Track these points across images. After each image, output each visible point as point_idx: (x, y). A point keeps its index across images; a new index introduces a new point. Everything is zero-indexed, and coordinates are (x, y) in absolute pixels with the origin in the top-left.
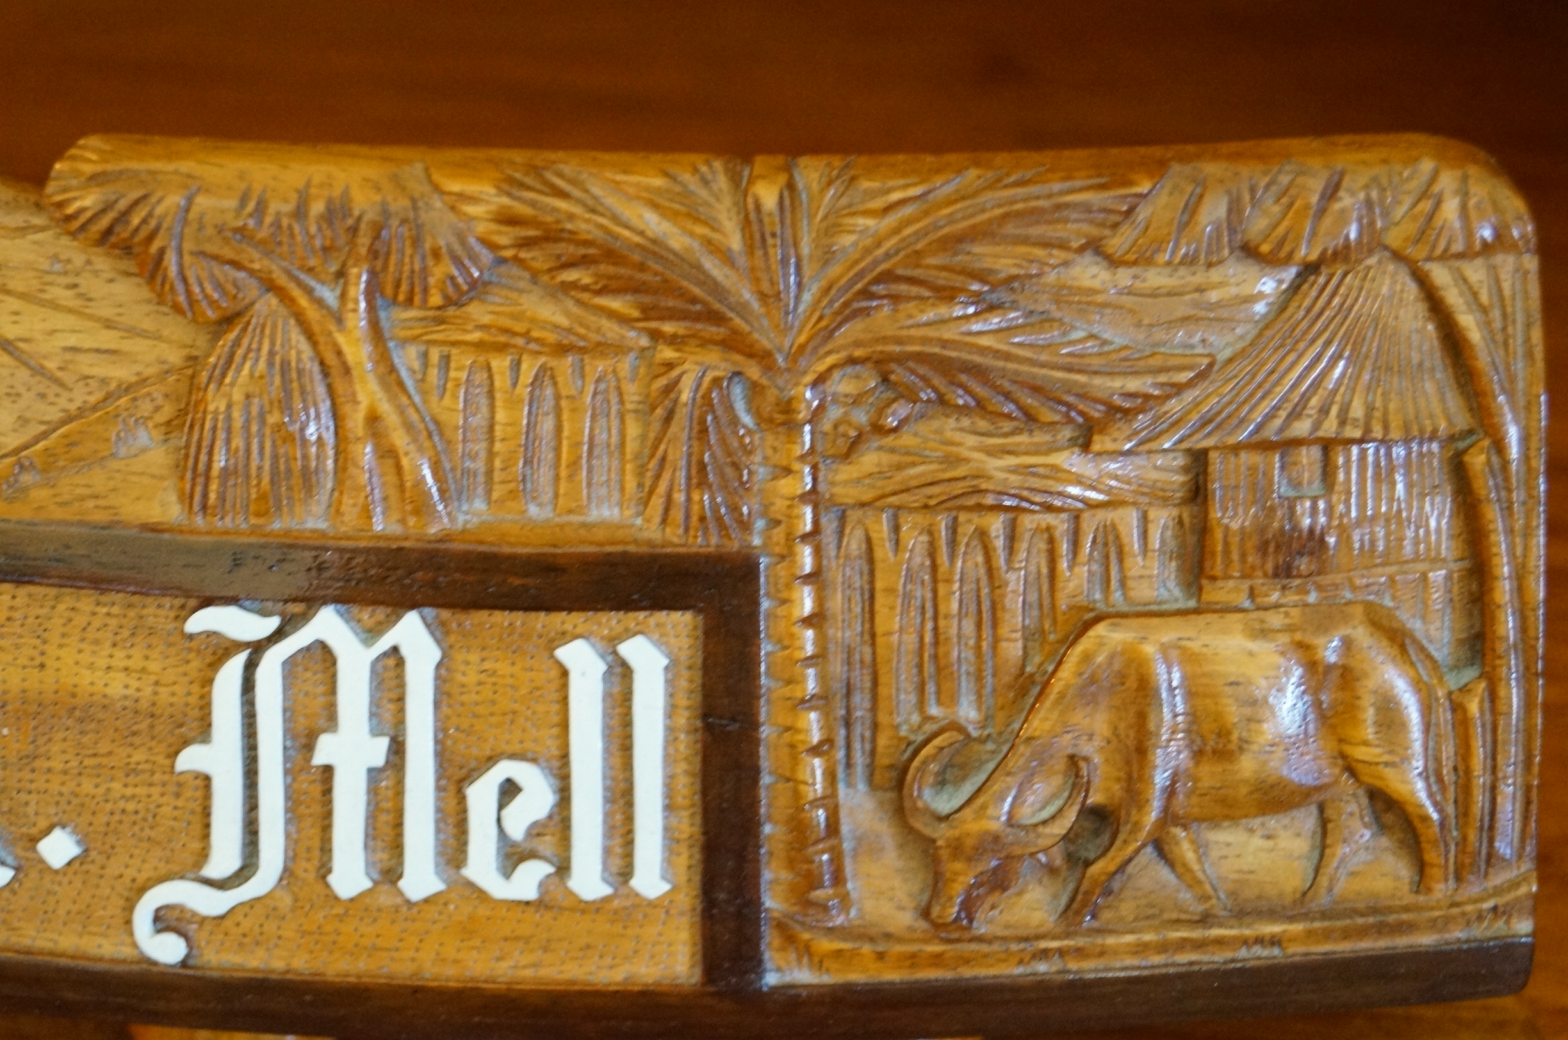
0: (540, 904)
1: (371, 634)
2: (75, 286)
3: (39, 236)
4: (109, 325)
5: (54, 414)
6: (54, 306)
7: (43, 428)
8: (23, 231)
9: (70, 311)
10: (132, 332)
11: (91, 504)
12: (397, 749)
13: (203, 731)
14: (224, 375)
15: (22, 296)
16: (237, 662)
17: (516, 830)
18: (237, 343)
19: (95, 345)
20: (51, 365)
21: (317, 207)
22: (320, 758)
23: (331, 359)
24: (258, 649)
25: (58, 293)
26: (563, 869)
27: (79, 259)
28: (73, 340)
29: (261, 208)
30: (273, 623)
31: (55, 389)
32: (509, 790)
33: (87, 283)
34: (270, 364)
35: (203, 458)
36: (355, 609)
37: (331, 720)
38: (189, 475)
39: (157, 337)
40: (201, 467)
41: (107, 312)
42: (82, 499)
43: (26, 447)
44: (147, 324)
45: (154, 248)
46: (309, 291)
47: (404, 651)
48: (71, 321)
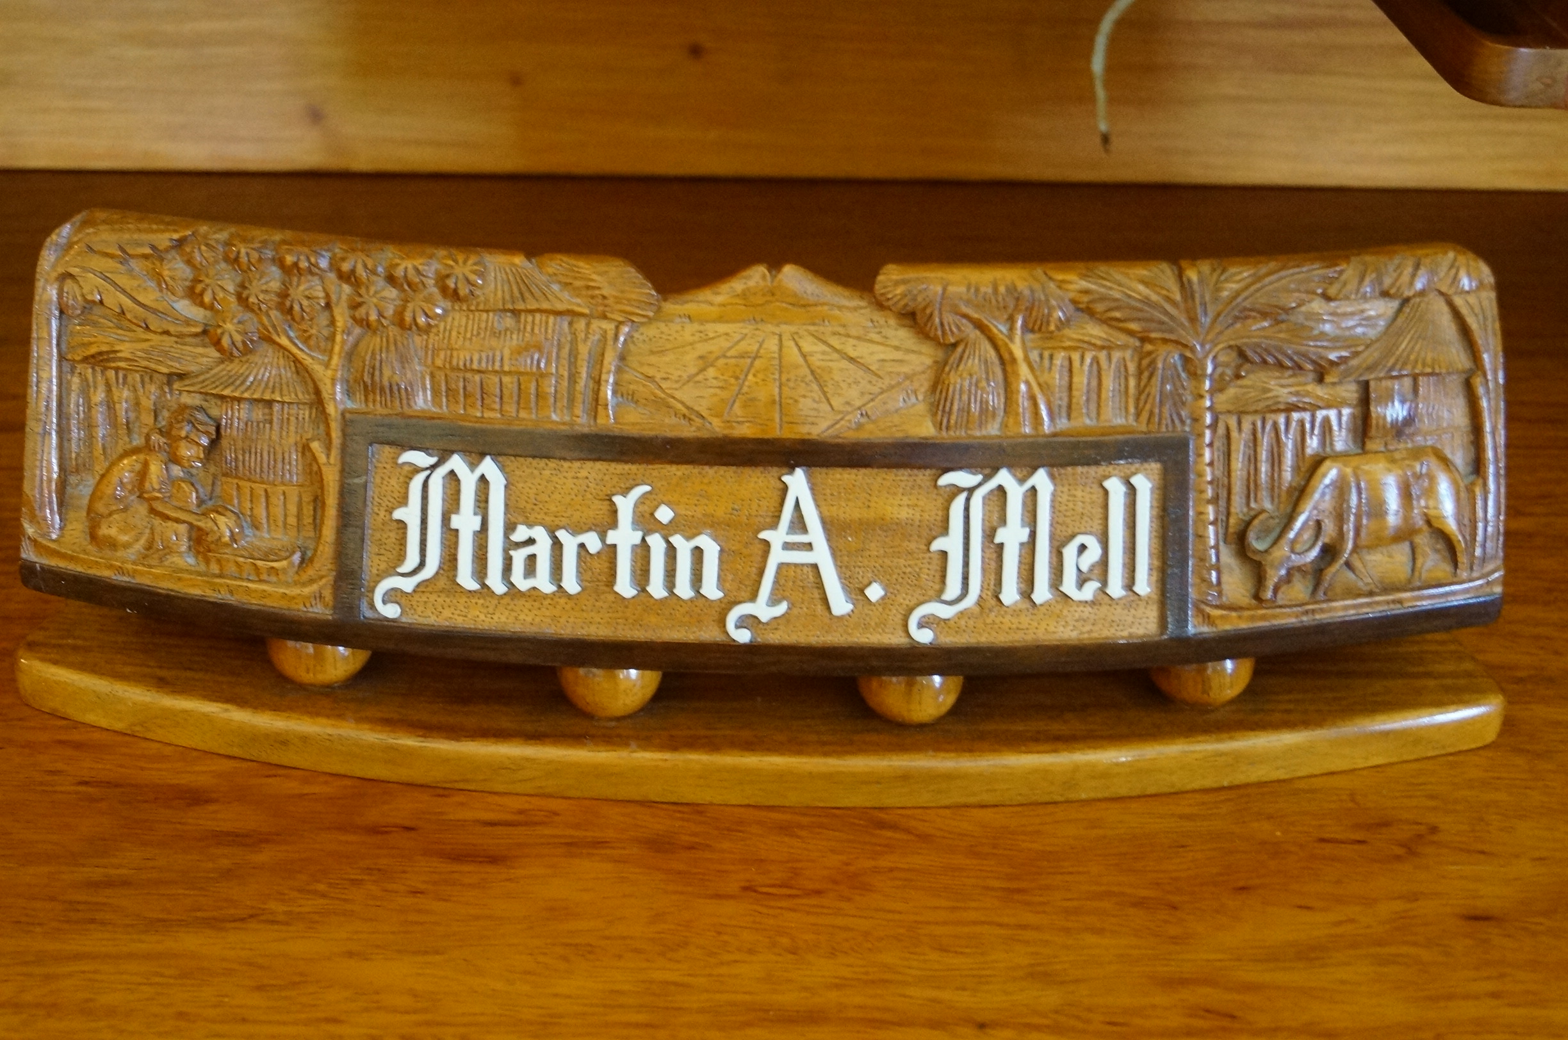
0: (1093, 603)
1: (1022, 481)
2: (881, 332)
3: (863, 311)
4: (897, 348)
5: (876, 390)
6: (871, 341)
7: (871, 396)
8: (855, 309)
9: (878, 343)
10: (909, 351)
11: (894, 429)
12: (1033, 535)
13: (945, 530)
14: (958, 366)
15: (858, 338)
16: (962, 498)
17: (1085, 568)
18: (964, 351)
19: (892, 358)
20: (873, 368)
21: (1002, 289)
22: (997, 540)
23: (1006, 356)
24: (971, 491)
25: (874, 336)
26: (1104, 582)
27: (882, 321)
28: (882, 356)
29: (977, 290)
30: (979, 478)
31: (875, 378)
32: (1083, 548)
33: (885, 331)
34: (980, 360)
35: (948, 404)
36: (1013, 471)
37: (1003, 521)
38: (940, 413)
39: (920, 353)
40: (947, 409)
41: (896, 343)
42: (890, 427)
43: (864, 405)
44: (915, 348)
45: (928, 311)
46: (996, 327)
47: (1037, 488)
48: (881, 348)
